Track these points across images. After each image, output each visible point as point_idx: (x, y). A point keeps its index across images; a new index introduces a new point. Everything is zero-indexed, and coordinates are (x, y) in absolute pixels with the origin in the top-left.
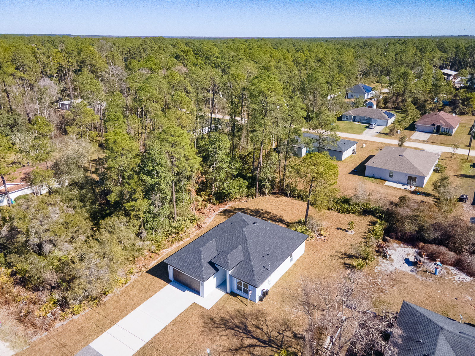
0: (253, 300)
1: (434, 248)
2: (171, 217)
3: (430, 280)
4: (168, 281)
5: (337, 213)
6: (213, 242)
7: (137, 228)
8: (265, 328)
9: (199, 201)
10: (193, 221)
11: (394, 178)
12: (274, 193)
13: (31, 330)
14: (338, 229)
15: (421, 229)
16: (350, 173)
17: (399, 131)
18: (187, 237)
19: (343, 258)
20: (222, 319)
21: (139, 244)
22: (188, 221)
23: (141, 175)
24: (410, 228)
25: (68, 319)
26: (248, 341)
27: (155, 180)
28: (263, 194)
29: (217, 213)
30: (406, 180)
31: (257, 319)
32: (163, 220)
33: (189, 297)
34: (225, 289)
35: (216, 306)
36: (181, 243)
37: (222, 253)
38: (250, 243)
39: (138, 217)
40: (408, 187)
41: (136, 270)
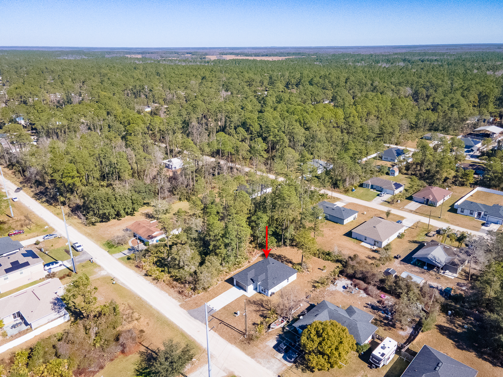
0: (267, 295)
1: (358, 281)
2: (236, 257)
4: (234, 285)
5: (322, 260)
6: (253, 270)
7: (220, 261)
8: (269, 305)
9: (250, 247)
10: (246, 259)
11: (367, 241)
12: (293, 246)
13: (184, 297)
14: (318, 269)
15: (355, 272)
16: (344, 235)
17: (399, 201)
18: (243, 266)
20: (254, 301)
21: (222, 268)
22: (244, 259)
23: (224, 238)
24: (351, 271)
25: (196, 295)
26: (262, 309)
27: (230, 241)
28: (286, 246)
29: (259, 255)
30: (373, 243)
31: (267, 302)
32: (232, 258)
33: (242, 292)
34: (257, 291)
35: (252, 296)
36: (240, 269)
37: (257, 275)
38: (269, 272)
39: (221, 256)
41: (220, 280)
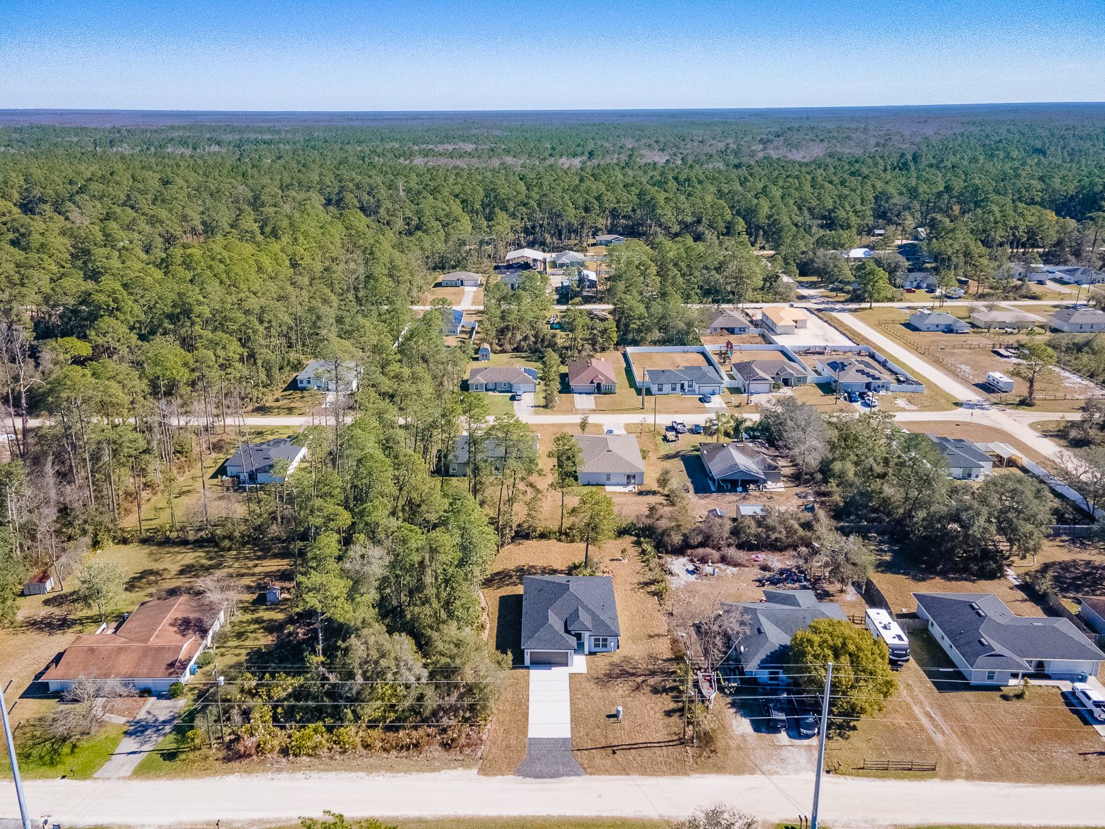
1: (701, 551)
3: (713, 581)
4: (528, 668)
8: (641, 666)
11: (613, 480)
14: (612, 560)
15: (686, 537)
17: (556, 398)
19: (642, 588)
20: (605, 675)
24: (677, 539)
30: (625, 480)
31: (629, 663)
33: (560, 672)
34: (582, 653)
35: (589, 667)
38: (585, 602)
40: (630, 488)
